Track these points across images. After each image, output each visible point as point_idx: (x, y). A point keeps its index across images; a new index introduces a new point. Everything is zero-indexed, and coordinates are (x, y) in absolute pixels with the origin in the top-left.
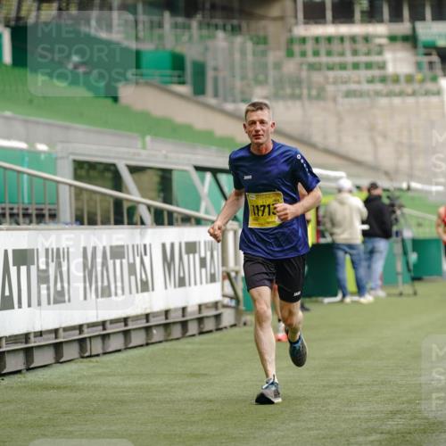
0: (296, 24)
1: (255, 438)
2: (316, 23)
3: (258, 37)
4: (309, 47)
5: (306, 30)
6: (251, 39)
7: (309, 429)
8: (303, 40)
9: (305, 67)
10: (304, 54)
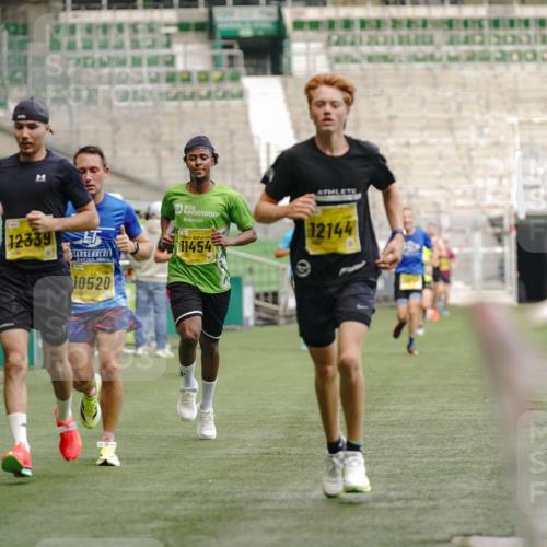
0: (64, 9)
1: (7, 523)
2: (88, 8)
3: (15, 25)
4: (79, 37)
5: (75, 17)
6: (7, 28)
7: (75, 513)
8: (72, 29)
9: (72, 62)
10: (72, 46)
